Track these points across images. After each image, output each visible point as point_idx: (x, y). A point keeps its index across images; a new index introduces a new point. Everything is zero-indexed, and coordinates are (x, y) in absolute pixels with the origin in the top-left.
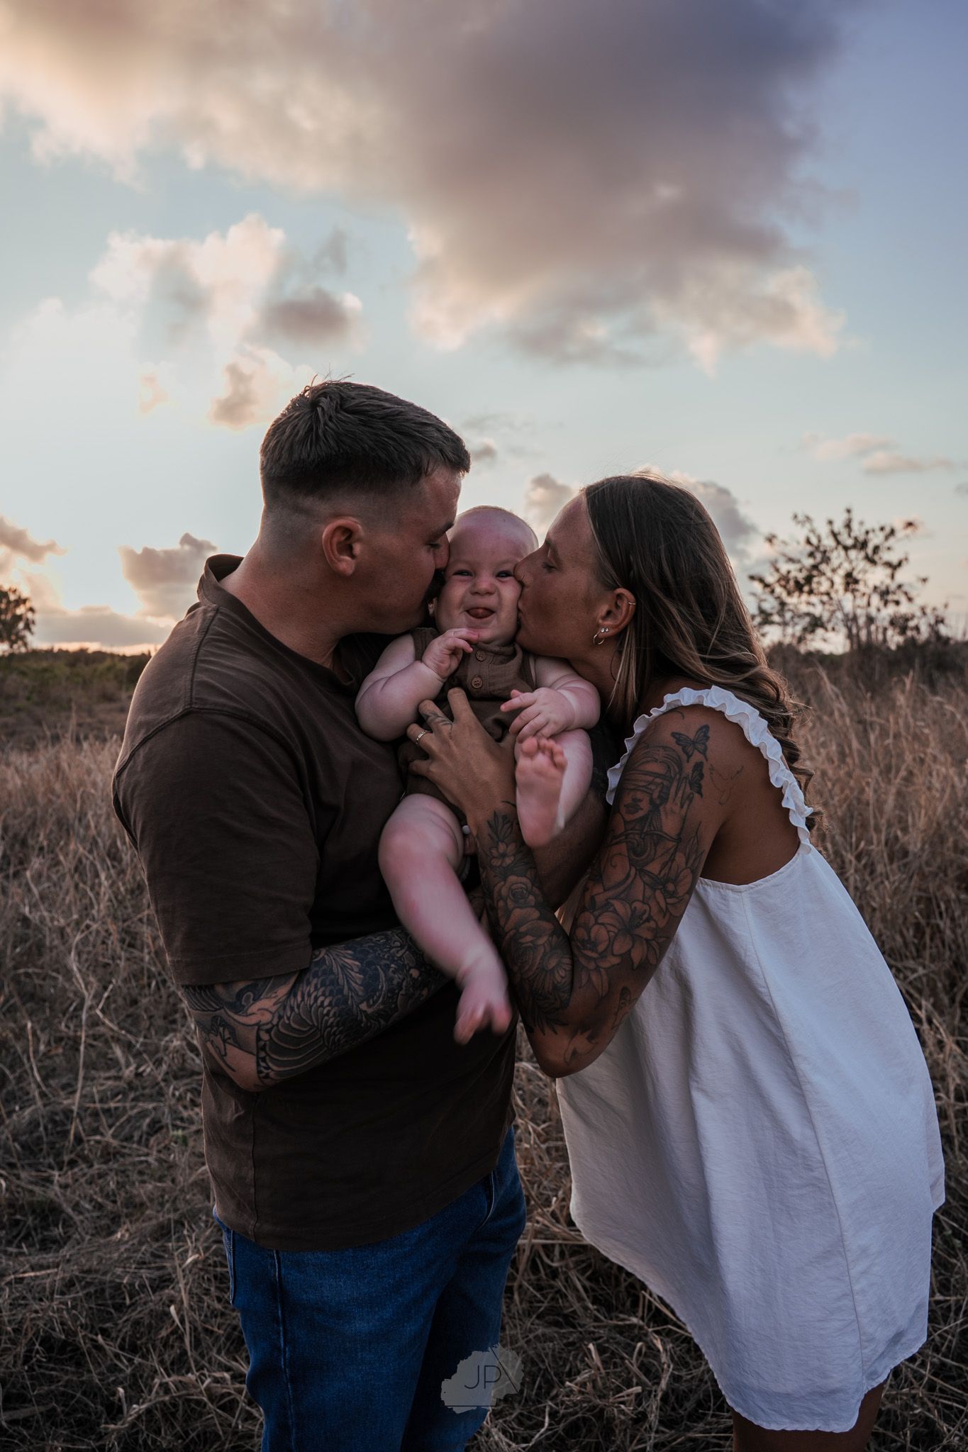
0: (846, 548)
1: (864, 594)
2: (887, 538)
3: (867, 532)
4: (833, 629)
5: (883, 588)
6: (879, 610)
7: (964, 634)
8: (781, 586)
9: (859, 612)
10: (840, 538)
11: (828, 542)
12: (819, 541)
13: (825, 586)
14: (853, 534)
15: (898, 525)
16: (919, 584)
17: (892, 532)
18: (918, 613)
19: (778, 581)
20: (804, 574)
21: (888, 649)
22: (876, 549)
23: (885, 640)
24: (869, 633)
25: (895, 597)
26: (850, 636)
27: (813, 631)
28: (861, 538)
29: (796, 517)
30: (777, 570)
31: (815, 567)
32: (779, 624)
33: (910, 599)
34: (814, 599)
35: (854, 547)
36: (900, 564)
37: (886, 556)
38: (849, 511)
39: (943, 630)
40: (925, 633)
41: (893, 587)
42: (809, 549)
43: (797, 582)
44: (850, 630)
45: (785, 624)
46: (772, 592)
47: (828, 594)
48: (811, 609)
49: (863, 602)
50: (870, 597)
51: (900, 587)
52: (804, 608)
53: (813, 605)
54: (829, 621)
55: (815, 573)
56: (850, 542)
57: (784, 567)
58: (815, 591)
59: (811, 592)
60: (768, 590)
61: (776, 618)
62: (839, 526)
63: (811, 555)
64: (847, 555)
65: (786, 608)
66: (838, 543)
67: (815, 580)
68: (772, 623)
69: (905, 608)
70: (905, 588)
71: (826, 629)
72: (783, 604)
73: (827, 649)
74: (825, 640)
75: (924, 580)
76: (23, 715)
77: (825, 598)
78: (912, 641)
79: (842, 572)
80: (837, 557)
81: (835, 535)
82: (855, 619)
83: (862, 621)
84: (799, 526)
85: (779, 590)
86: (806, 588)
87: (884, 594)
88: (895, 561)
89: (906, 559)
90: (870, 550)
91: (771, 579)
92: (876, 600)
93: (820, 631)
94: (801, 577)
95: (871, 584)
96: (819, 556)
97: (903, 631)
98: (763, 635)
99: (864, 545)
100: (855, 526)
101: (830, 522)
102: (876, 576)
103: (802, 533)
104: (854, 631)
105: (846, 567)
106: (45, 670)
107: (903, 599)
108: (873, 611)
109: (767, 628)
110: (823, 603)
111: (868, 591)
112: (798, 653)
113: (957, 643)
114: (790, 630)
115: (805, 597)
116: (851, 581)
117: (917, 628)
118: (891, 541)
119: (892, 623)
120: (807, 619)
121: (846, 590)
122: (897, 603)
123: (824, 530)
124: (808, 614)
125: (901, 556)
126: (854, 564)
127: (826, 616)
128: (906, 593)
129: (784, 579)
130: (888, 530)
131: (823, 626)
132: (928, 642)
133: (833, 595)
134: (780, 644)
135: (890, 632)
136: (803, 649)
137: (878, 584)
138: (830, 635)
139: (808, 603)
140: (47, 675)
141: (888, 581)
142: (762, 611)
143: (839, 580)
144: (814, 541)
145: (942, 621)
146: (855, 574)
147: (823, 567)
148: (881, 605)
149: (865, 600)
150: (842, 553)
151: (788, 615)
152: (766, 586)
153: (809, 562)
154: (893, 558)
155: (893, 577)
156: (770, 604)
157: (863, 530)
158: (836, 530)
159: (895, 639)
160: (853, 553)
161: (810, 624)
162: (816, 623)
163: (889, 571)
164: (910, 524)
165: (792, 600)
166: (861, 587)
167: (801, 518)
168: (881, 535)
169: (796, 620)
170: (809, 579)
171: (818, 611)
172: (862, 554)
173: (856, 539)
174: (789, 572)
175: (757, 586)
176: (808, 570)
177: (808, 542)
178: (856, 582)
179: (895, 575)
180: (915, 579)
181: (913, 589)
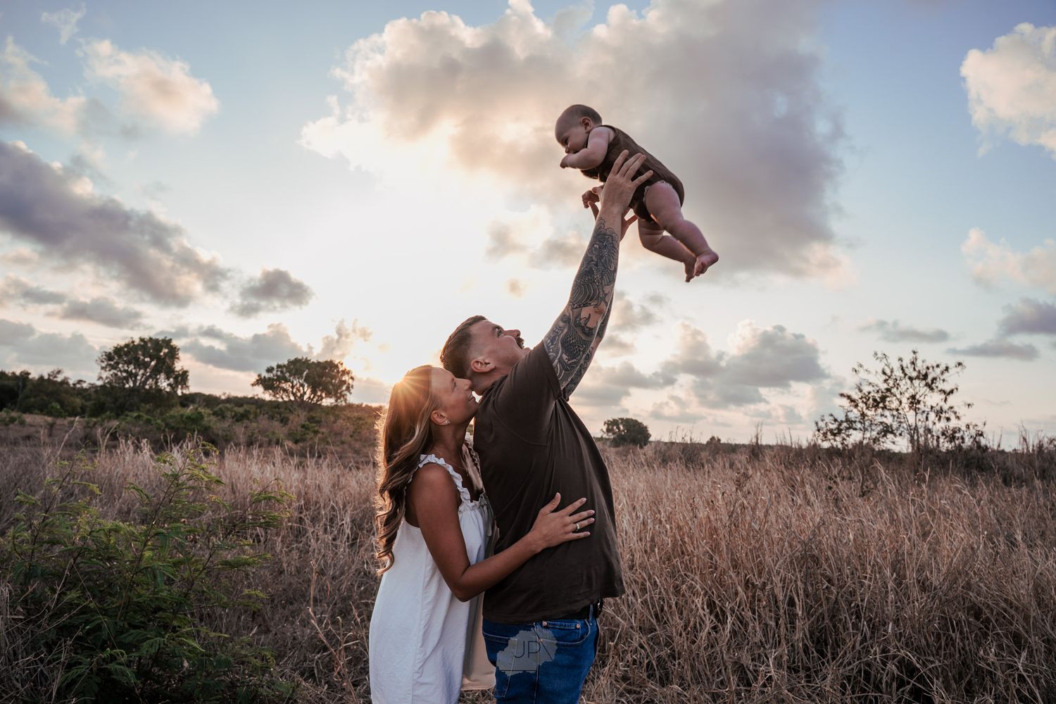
0: (911, 379)
1: (924, 412)
2: (942, 373)
3: (928, 368)
4: (900, 435)
5: (938, 408)
6: (935, 423)
7: (999, 446)
8: (863, 402)
9: (919, 424)
10: (907, 371)
11: (898, 373)
12: (892, 372)
13: (895, 404)
14: (917, 369)
15: (952, 364)
17: (947, 369)
18: (964, 428)
19: (861, 399)
20: (880, 395)
21: (940, 451)
22: (934, 379)
23: (938, 446)
24: (926, 439)
25: (947, 415)
26: (912, 441)
27: (885, 435)
28: (923, 372)
29: (876, 354)
30: (861, 391)
31: (888, 390)
32: (861, 430)
33: (958, 418)
34: (887, 413)
35: (918, 377)
36: (952, 392)
37: (941, 385)
38: (914, 352)
39: (983, 442)
40: (968, 442)
41: (946, 407)
42: (884, 377)
43: (875, 400)
44: (912, 437)
45: (865, 430)
46: (856, 406)
47: (897, 410)
48: (884, 420)
49: (921, 417)
50: (928, 414)
51: (952, 408)
52: (879, 419)
53: (886, 417)
54: (897, 429)
55: (888, 394)
56: (914, 374)
57: (866, 389)
58: (888, 407)
59: (884, 408)
60: (853, 403)
61: (859, 425)
62: (906, 363)
63: (886, 381)
64: (911, 382)
65: (866, 418)
66: (906, 375)
67: (888, 399)
68: (855, 429)
69: (954, 423)
70: (956, 409)
71: (895, 435)
72: (863, 415)
73: (896, 449)
74: (894, 443)
75: (969, 405)
76: (346, 446)
77: (895, 413)
78: (959, 448)
79: (907, 395)
80: (905, 384)
81: (902, 369)
82: (916, 429)
83: (921, 431)
84: (878, 361)
85: (861, 405)
86: (881, 405)
87: (939, 413)
88: (948, 390)
89: (957, 389)
90: (929, 380)
91: (856, 395)
92: (932, 416)
93: (890, 436)
94: (877, 396)
95: (929, 404)
96: (891, 382)
97: (952, 439)
98: (848, 436)
99: (926, 376)
100: (919, 364)
101: (901, 360)
102: (934, 399)
103: (880, 366)
104: (916, 437)
105: (911, 392)
106: (360, 419)
107: (953, 417)
108: (930, 424)
109: (851, 431)
110: (893, 416)
111: (927, 409)
112: (873, 450)
113: (993, 451)
114: (868, 435)
115: (880, 411)
116: (914, 401)
117: (963, 438)
118: (946, 375)
119: (943, 434)
120: (881, 427)
121: (910, 408)
122: (948, 419)
123: (896, 365)
124: (881, 423)
125: (953, 387)
126: (917, 389)
127: (895, 425)
128: (955, 413)
129: (866, 398)
130: (943, 367)
131: (892, 432)
132: (971, 449)
133: (901, 411)
134: (861, 442)
135: (941, 440)
136: (876, 448)
137: (934, 405)
138: (898, 439)
139: (882, 415)
140: (361, 422)
141: (942, 403)
142: (847, 420)
143: (904, 400)
144: (888, 372)
145: (980, 435)
146: (917, 397)
147: (894, 390)
148: (936, 421)
149: (925, 415)
150: (909, 382)
151: (867, 423)
152: (853, 401)
153: (884, 386)
154: (948, 388)
155: (946, 400)
156: (854, 414)
157: (925, 367)
158: (904, 366)
159: (945, 445)
160: (916, 382)
161: (884, 431)
162: (887, 430)
163: (943, 396)
164: (960, 364)
165: (870, 413)
166: (921, 406)
167: (880, 355)
168: (938, 371)
169: (873, 427)
170: (883, 399)
171: (889, 420)
172: (924, 382)
173: (919, 372)
174: (869, 393)
175: (845, 402)
176: (882, 392)
177: (884, 373)
178: (919, 402)
179: (948, 400)
180: (963, 404)
181: (961, 411)
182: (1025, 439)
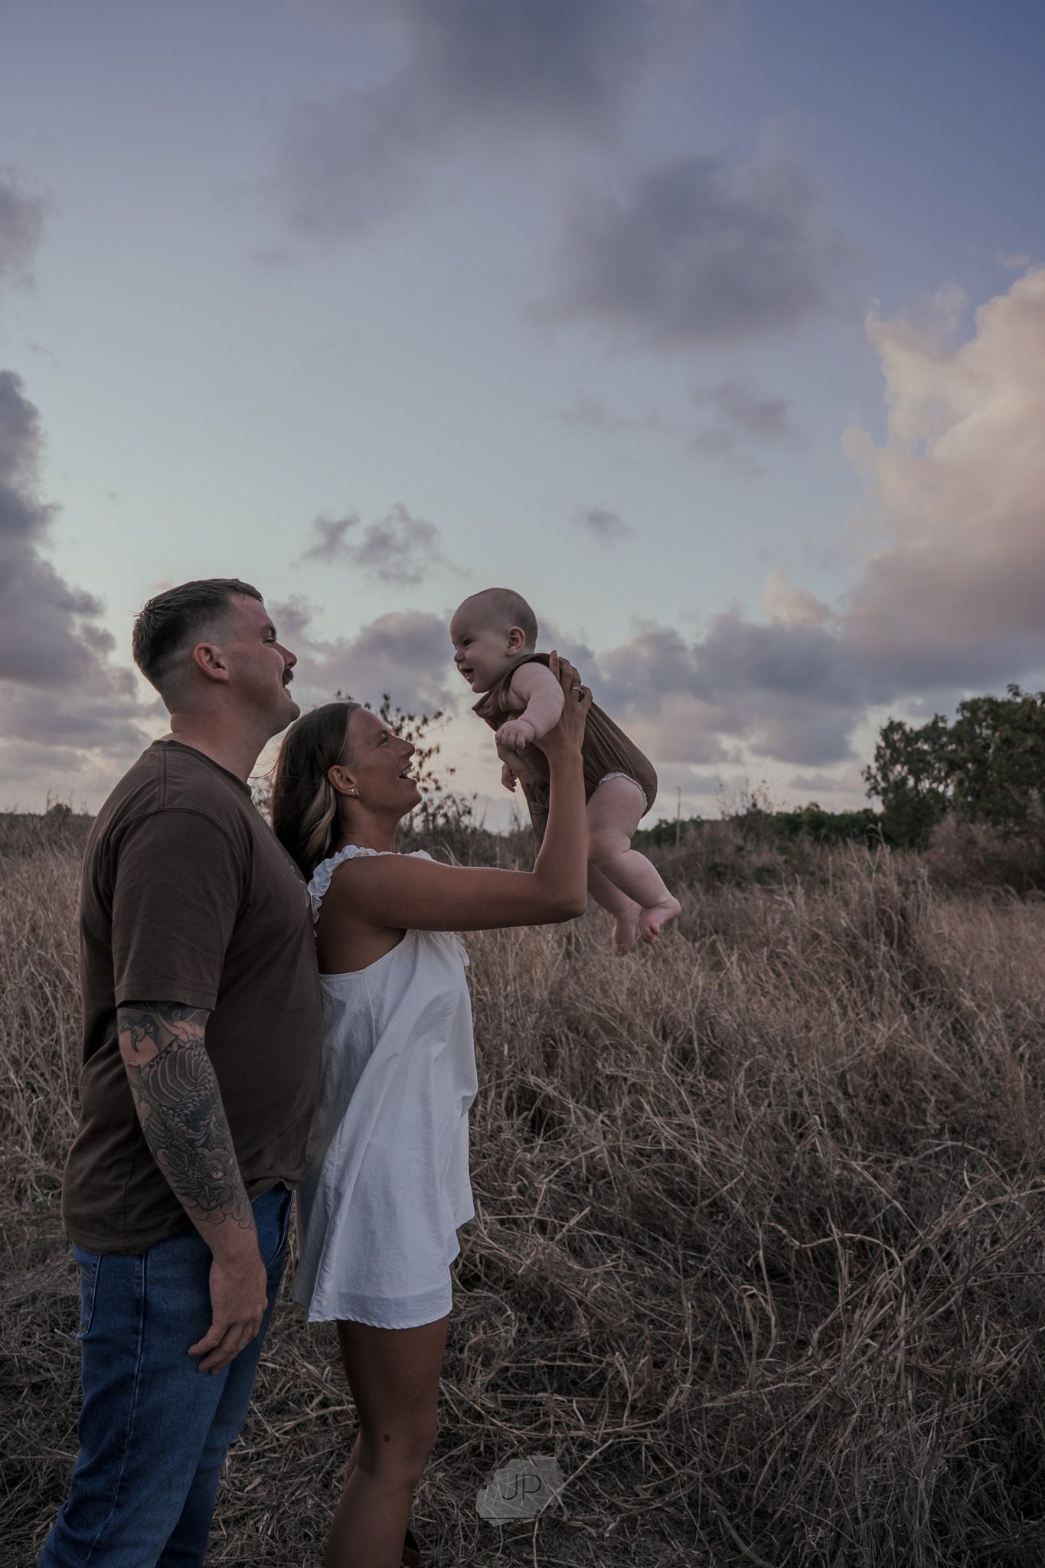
2: (419, 724)
3: (403, 718)
7: (481, 825)
15: (431, 715)
16: (447, 775)
17: (427, 720)
18: (448, 802)
25: (425, 785)
33: (438, 788)
36: (430, 752)
38: (386, 698)
39: (468, 820)
40: (453, 821)
51: (429, 775)
69: (432, 795)
70: (433, 776)
75: (452, 770)
88: (427, 749)
89: (435, 748)
100: (391, 711)
107: (430, 786)
117: (447, 816)
118: (424, 730)
125: (432, 745)
128: (436, 782)
130: (421, 719)
145: (469, 812)
154: (425, 745)
157: (399, 716)
164: (441, 715)
168: (415, 723)
179: (424, 765)
180: (444, 769)
181: (443, 778)
182: (516, 819)
